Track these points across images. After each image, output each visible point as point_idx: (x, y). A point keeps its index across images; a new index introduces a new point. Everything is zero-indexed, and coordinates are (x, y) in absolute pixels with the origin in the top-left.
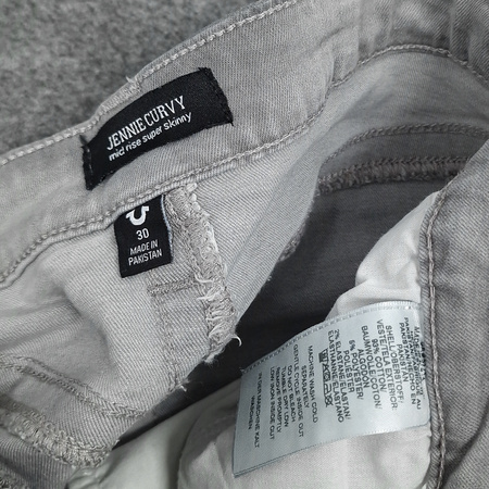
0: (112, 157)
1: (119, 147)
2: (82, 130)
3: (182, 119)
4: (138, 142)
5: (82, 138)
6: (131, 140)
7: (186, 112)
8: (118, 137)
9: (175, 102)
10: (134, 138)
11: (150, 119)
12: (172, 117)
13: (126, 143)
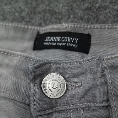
0: (45, 44)
1: (48, 42)
2: (39, 29)
3: (74, 45)
4: (55, 44)
5: (38, 32)
6: (53, 42)
7: (76, 44)
8: (50, 39)
9: (75, 39)
10: (55, 42)
11: (63, 39)
12: (71, 43)
13: (51, 42)
